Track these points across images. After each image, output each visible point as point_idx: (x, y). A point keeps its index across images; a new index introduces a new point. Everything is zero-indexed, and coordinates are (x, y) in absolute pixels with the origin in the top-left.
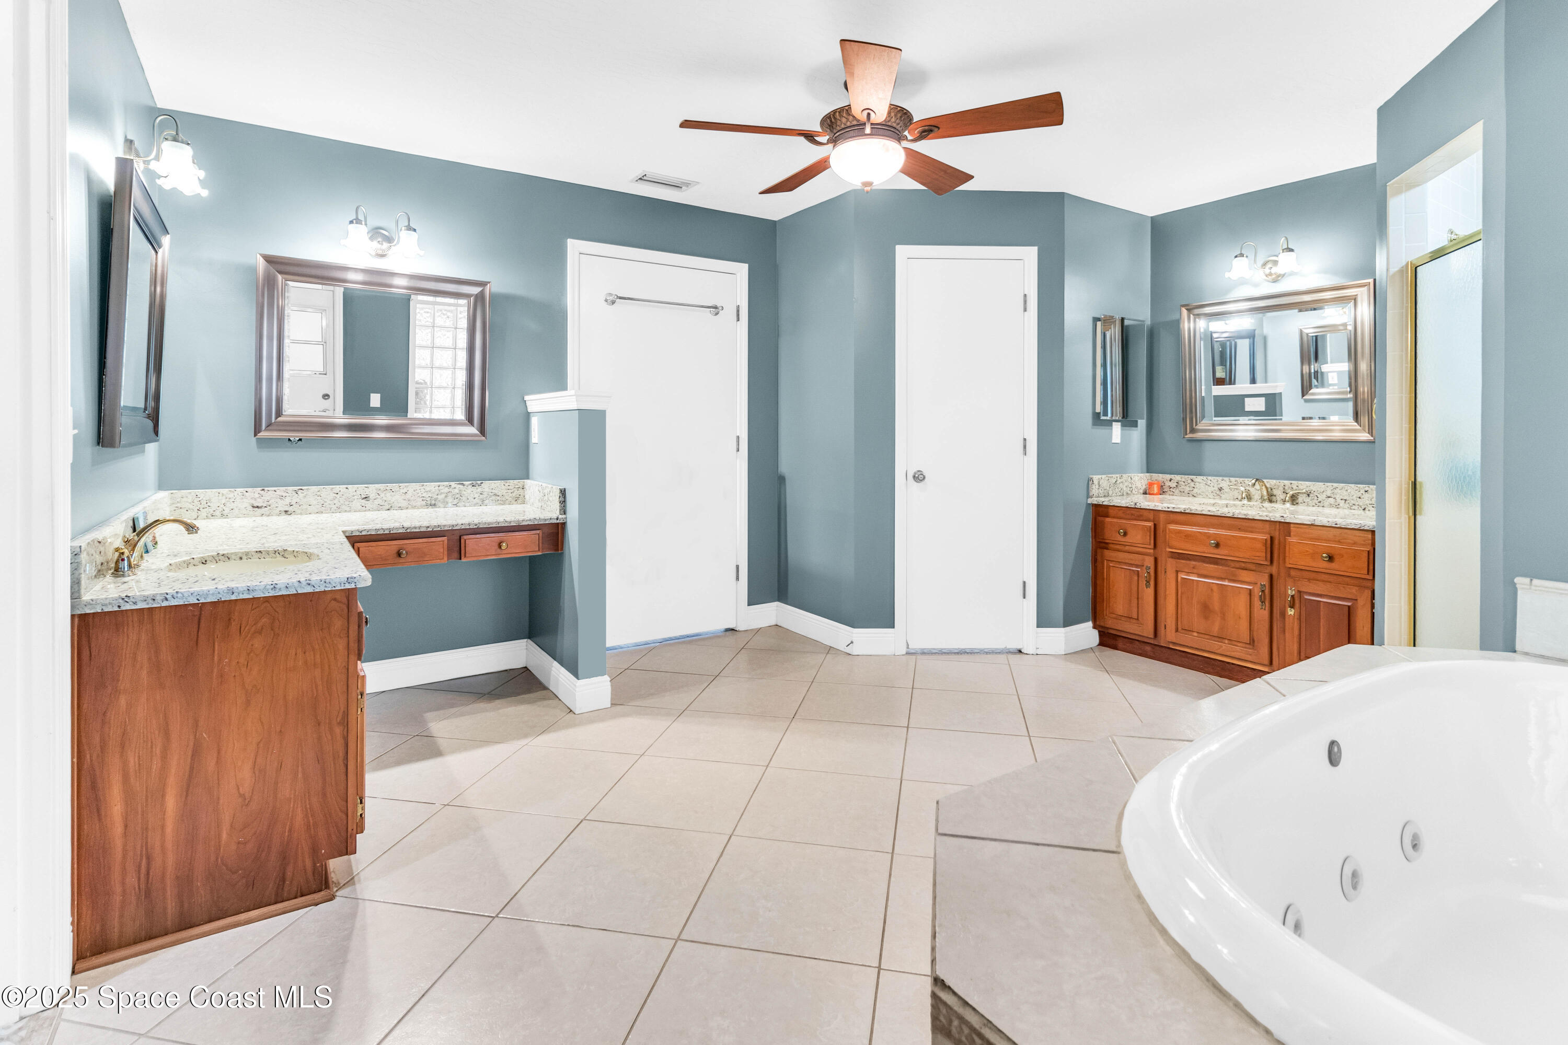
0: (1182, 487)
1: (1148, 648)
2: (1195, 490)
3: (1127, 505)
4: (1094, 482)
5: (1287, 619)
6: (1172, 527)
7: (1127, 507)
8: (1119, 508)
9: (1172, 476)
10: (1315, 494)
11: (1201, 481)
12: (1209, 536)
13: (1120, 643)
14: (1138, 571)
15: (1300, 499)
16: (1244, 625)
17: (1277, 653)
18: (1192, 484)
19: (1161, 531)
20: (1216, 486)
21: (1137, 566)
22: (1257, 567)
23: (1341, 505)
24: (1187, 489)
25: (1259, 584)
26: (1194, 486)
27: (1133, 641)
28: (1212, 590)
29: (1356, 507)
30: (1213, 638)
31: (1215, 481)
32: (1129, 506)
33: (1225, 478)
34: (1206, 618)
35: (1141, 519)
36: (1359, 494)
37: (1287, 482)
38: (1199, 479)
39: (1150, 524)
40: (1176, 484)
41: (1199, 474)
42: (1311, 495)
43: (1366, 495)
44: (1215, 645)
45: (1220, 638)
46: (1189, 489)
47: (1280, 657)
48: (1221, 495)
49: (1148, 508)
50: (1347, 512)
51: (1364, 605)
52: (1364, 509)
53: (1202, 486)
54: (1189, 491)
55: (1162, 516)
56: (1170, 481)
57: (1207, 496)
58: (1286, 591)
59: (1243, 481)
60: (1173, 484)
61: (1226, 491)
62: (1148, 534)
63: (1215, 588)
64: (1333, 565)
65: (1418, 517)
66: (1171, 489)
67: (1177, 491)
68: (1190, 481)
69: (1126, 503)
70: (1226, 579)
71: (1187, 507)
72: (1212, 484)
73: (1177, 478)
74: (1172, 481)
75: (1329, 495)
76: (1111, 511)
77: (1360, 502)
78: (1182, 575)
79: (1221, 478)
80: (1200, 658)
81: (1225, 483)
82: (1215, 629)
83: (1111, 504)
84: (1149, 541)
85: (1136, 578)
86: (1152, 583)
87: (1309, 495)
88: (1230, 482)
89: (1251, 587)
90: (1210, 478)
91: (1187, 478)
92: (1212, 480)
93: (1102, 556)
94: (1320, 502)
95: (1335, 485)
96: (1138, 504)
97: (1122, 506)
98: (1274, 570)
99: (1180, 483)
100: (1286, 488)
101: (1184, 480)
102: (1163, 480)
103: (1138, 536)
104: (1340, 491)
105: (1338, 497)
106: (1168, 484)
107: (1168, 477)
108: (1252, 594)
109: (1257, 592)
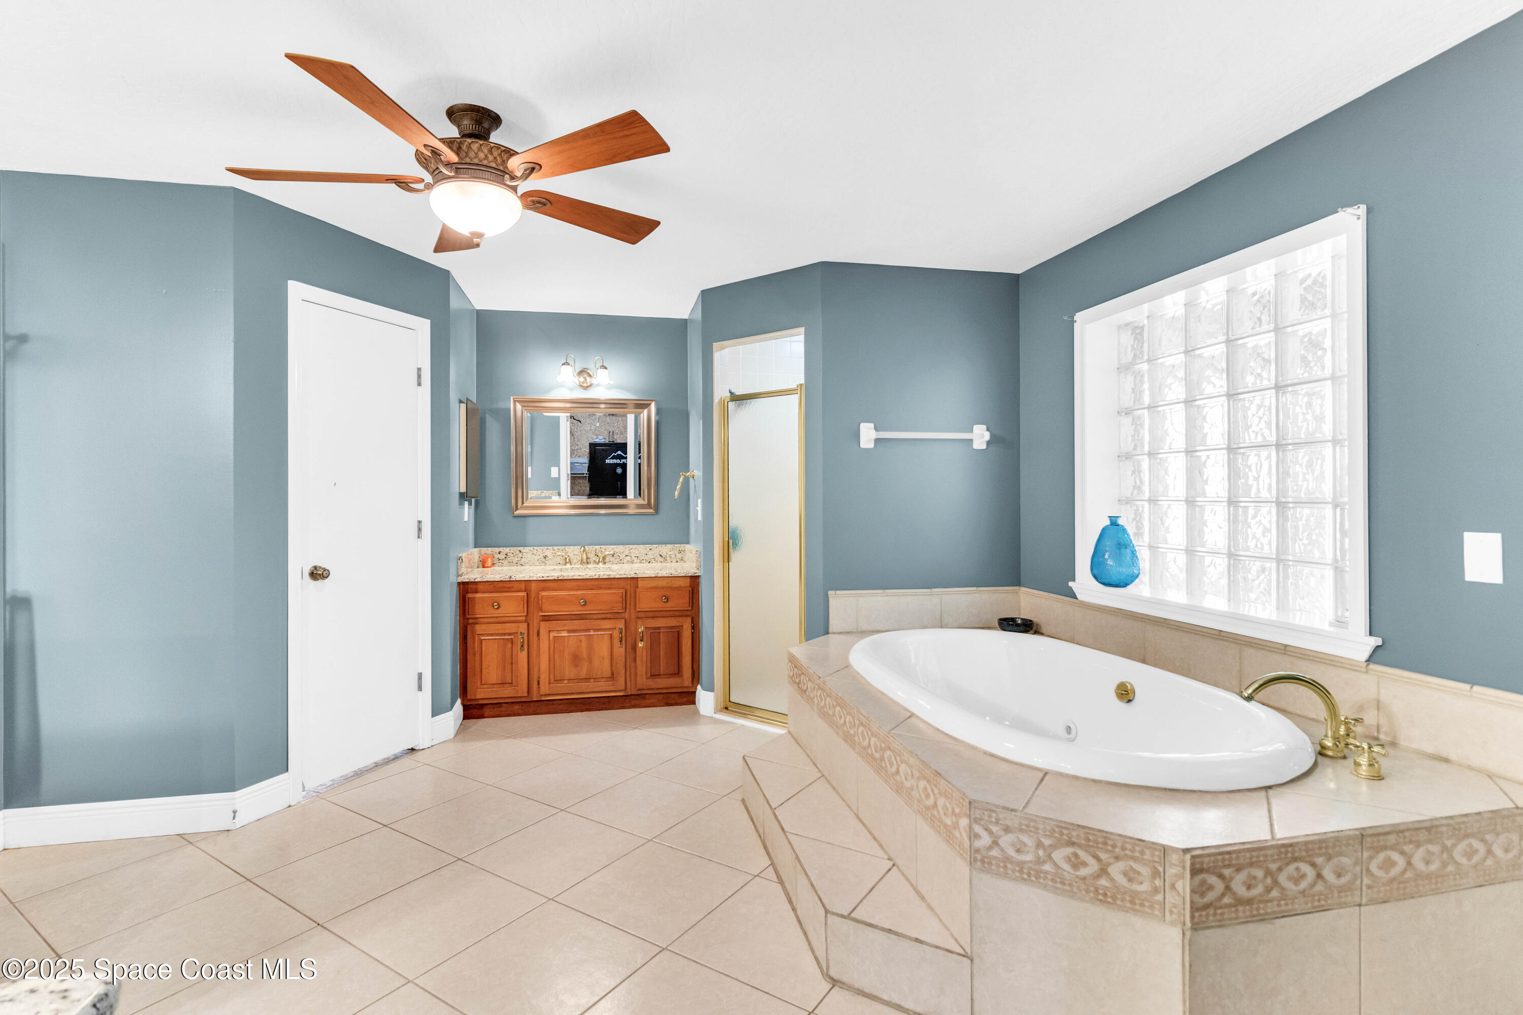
0: (511, 558)
1: (516, 707)
2: (523, 560)
3: (502, 579)
4: (464, 561)
5: (638, 652)
6: (544, 594)
7: (502, 581)
8: (489, 583)
9: (501, 549)
10: (618, 554)
11: (528, 551)
12: (577, 597)
13: (487, 711)
14: (512, 638)
15: (607, 560)
16: (607, 663)
17: (629, 679)
18: (520, 555)
19: (533, 599)
20: (541, 554)
21: (510, 634)
22: (614, 616)
23: (635, 561)
24: (516, 559)
25: (618, 628)
26: (521, 556)
27: (501, 705)
28: (581, 641)
29: (644, 561)
30: (582, 681)
31: (540, 551)
32: (504, 580)
33: (549, 547)
34: (576, 666)
35: (513, 590)
36: (646, 552)
37: (598, 547)
38: (526, 549)
39: (524, 594)
40: (505, 556)
41: (525, 546)
42: (615, 555)
43: (651, 552)
44: (584, 686)
45: (587, 679)
46: (517, 559)
47: (632, 682)
48: (546, 562)
49: (523, 579)
50: (638, 565)
51: (687, 629)
52: (649, 562)
53: (529, 555)
54: (518, 561)
55: (533, 585)
56: (499, 553)
57: (534, 564)
58: (636, 630)
59: (564, 548)
60: (502, 556)
61: (550, 558)
62: (522, 603)
63: (583, 639)
64: (669, 604)
65: (730, 563)
66: (500, 561)
67: (505, 562)
68: (518, 552)
69: (500, 578)
70: (590, 629)
71: (560, 574)
72: (538, 553)
73: (507, 550)
74: (501, 553)
75: (627, 554)
76: (480, 587)
77: (647, 558)
78: (552, 635)
79: (546, 547)
80: (565, 701)
81: (549, 552)
82: (583, 673)
83: (485, 580)
84: (523, 609)
85: (510, 645)
86: (526, 646)
87: (613, 556)
88: (554, 550)
89: (611, 632)
90: (536, 548)
91: (515, 550)
92: (538, 550)
93: (473, 631)
94: (621, 560)
95: (631, 546)
96: (513, 577)
97: (496, 580)
98: (627, 615)
99: (509, 554)
100: (597, 551)
101: (512, 552)
102: (492, 553)
103: (511, 606)
104: (634, 551)
105: (633, 555)
106: (497, 556)
107: (497, 550)
108: (612, 637)
109: (616, 634)
